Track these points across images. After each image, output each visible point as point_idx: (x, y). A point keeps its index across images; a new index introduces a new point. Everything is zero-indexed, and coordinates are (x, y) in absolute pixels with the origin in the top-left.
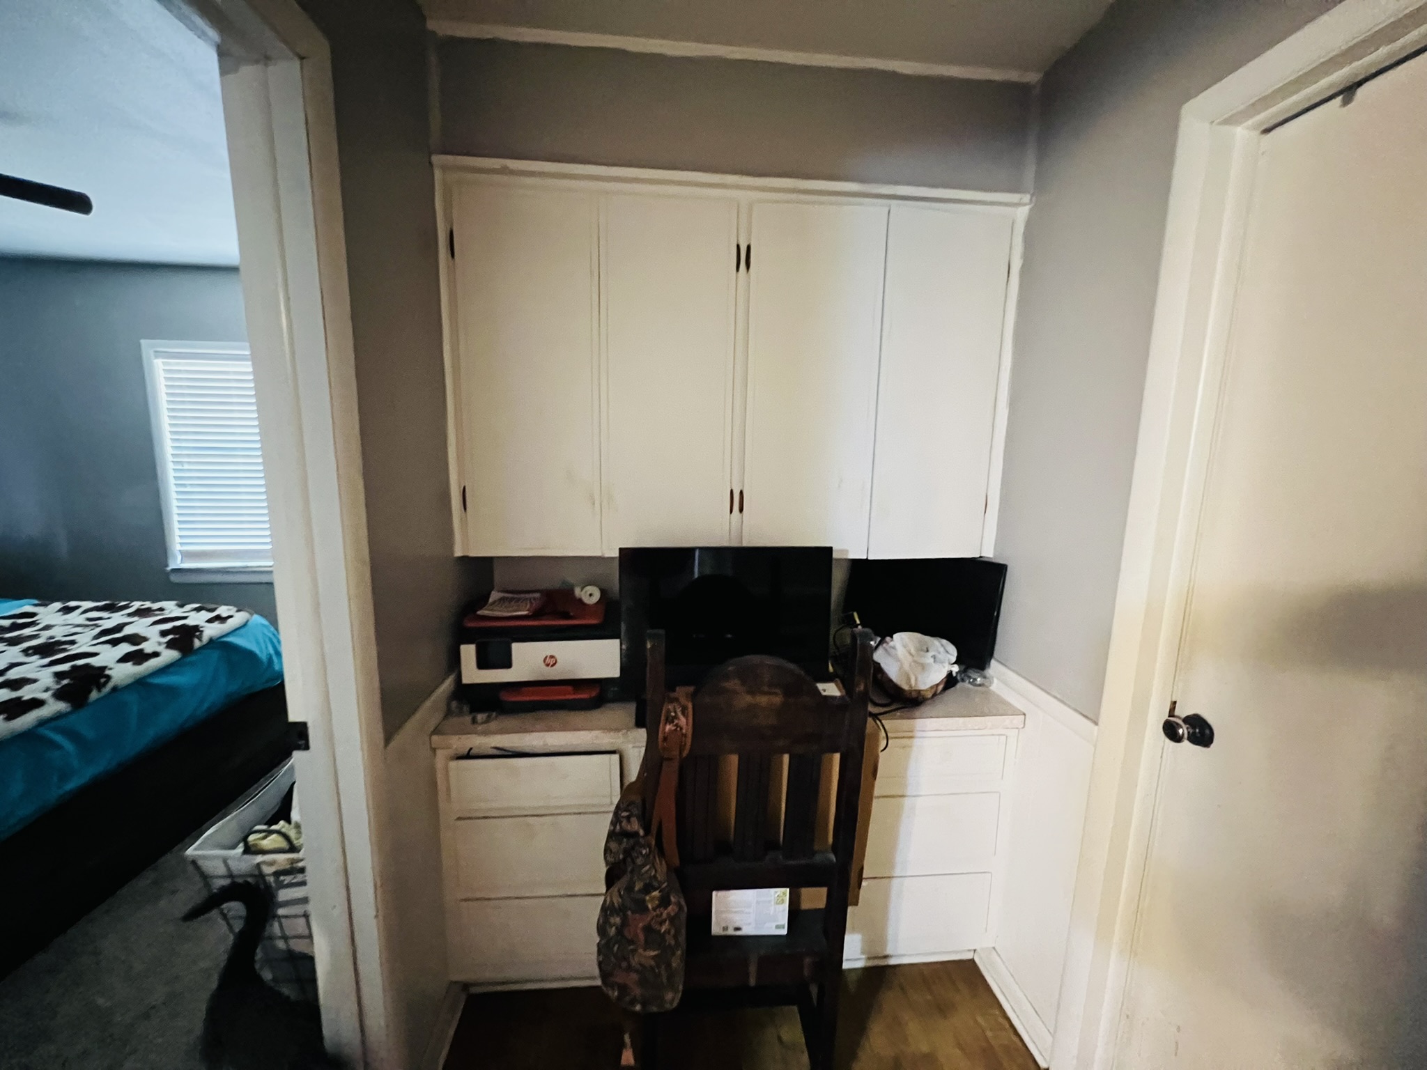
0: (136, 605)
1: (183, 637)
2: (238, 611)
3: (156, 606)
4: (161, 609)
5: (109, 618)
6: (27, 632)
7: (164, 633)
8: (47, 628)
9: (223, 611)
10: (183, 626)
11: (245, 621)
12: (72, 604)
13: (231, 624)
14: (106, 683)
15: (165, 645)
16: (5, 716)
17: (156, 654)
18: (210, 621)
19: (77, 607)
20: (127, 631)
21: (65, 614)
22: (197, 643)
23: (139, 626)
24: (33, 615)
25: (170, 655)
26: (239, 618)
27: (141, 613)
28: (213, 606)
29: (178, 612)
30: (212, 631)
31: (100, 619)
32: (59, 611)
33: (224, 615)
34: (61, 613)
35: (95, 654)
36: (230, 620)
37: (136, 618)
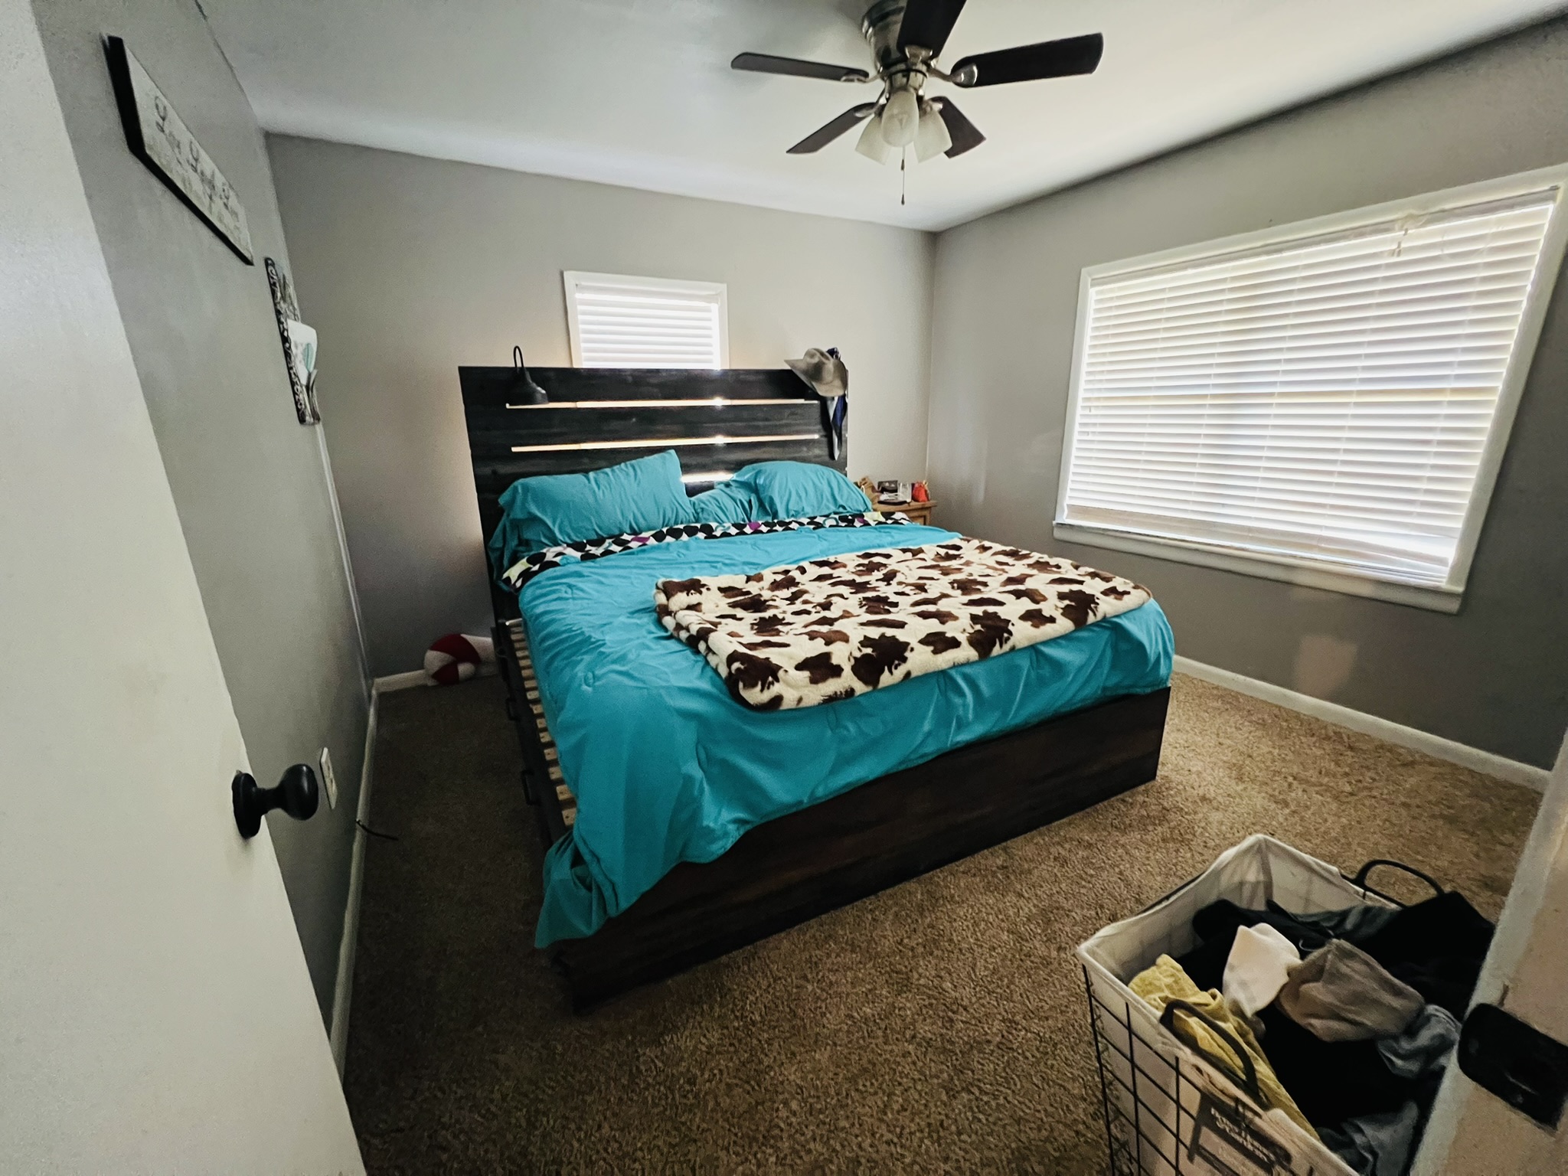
0: (1036, 556)
1: (1079, 605)
2: (1134, 588)
3: (1053, 561)
4: (1058, 567)
5: (1013, 565)
6: (954, 564)
7: (1062, 596)
8: (968, 563)
9: (1119, 583)
10: (1081, 592)
11: (1141, 602)
12: (987, 544)
13: (1128, 602)
14: (1008, 639)
15: (1061, 611)
16: (932, 648)
17: (1052, 620)
18: (1106, 593)
19: (990, 548)
20: (1029, 584)
21: (980, 553)
22: (1091, 619)
23: (1038, 582)
24: (958, 548)
25: (1064, 625)
26: (1136, 597)
27: (1042, 566)
28: (1108, 575)
29: (1072, 574)
30: (1107, 606)
31: (1007, 564)
32: (978, 548)
33: (1120, 589)
34: (978, 551)
35: (1001, 604)
36: (1126, 597)
37: (1034, 572)
